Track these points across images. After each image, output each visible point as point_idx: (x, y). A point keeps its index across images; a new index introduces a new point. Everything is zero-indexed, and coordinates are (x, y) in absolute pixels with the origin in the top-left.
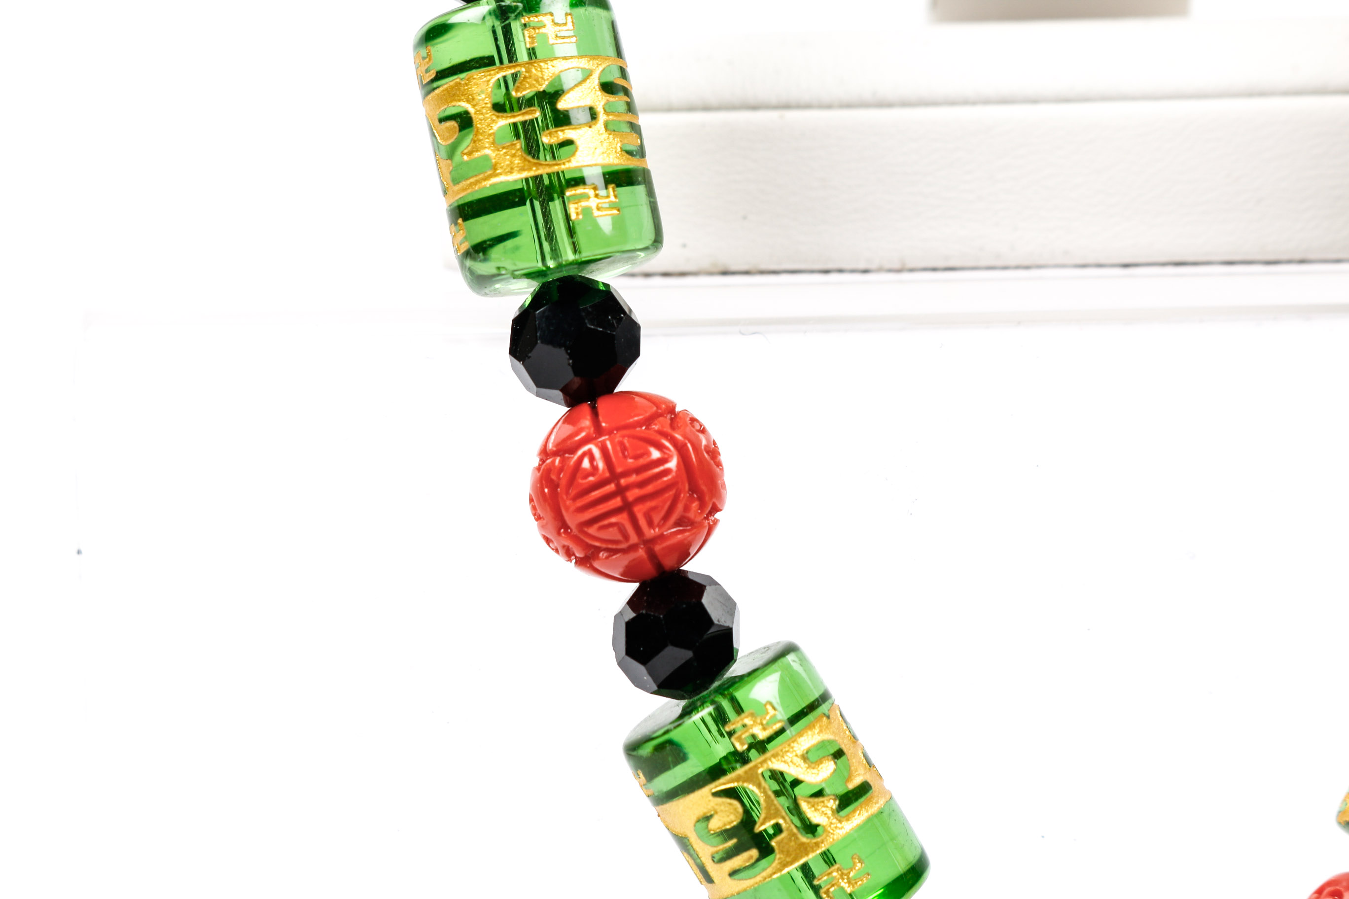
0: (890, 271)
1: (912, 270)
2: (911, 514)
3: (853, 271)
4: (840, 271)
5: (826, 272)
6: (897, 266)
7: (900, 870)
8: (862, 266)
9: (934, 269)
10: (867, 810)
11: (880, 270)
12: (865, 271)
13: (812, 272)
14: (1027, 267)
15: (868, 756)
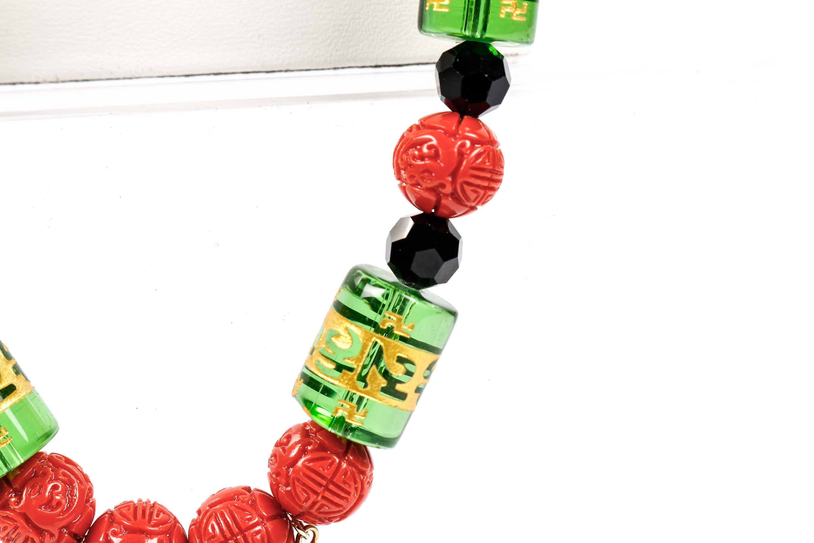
0: (51, 82)
1: (63, 82)
2: (49, 227)
3: (29, 83)
4: (22, 83)
5: (14, 84)
6: (54, 79)
7: (39, 436)
8: (34, 80)
9: (77, 81)
10: (12, 401)
11: (45, 82)
12: (37, 83)
13: (6, 84)
14: (130, 78)
15: (20, 368)
